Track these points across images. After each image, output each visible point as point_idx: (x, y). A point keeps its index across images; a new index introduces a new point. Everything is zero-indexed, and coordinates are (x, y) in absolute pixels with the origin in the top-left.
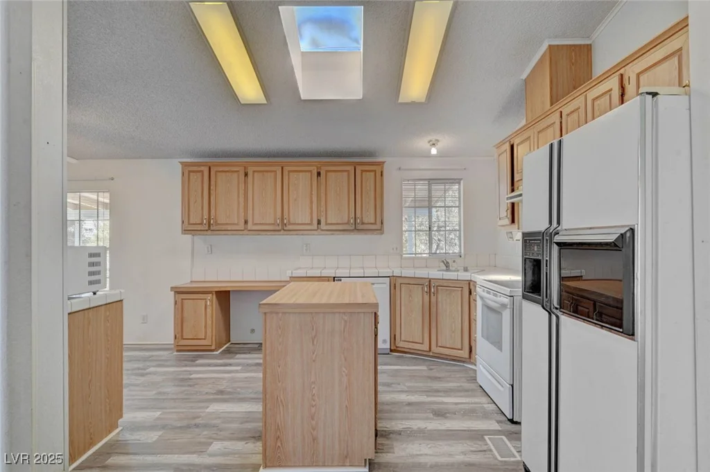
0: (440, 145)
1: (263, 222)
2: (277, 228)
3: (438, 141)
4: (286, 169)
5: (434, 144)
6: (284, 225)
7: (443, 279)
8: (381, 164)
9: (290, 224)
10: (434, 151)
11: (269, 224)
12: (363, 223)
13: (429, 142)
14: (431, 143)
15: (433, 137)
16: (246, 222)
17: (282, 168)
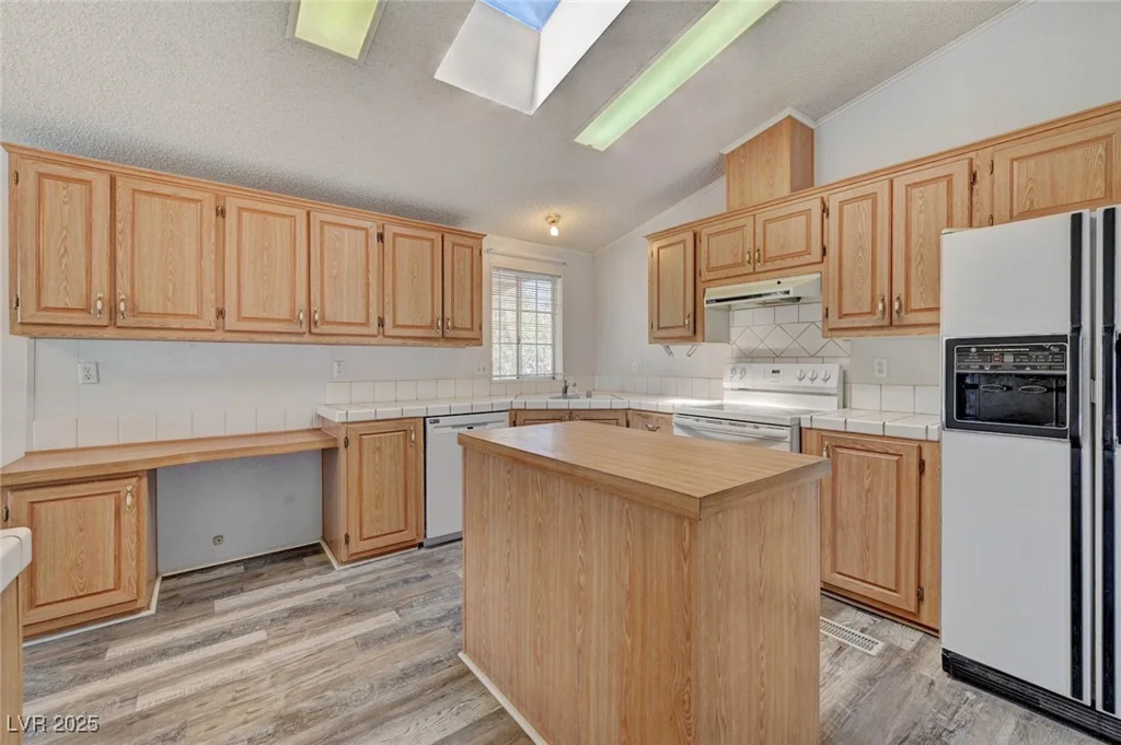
0: (562, 222)
1: (265, 315)
2: (297, 329)
3: (558, 216)
4: (317, 217)
5: (553, 222)
6: (311, 322)
7: (590, 410)
8: (479, 237)
9: (325, 322)
10: (554, 231)
11: (279, 320)
12: (454, 328)
13: (546, 219)
14: (551, 220)
15: (552, 211)
16: (221, 313)
17: (308, 214)
